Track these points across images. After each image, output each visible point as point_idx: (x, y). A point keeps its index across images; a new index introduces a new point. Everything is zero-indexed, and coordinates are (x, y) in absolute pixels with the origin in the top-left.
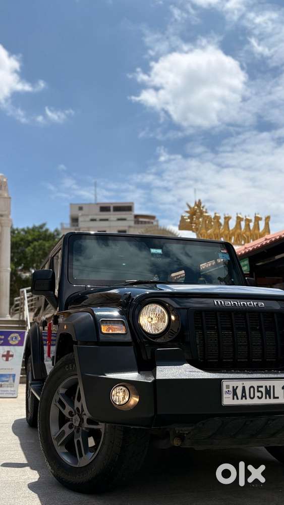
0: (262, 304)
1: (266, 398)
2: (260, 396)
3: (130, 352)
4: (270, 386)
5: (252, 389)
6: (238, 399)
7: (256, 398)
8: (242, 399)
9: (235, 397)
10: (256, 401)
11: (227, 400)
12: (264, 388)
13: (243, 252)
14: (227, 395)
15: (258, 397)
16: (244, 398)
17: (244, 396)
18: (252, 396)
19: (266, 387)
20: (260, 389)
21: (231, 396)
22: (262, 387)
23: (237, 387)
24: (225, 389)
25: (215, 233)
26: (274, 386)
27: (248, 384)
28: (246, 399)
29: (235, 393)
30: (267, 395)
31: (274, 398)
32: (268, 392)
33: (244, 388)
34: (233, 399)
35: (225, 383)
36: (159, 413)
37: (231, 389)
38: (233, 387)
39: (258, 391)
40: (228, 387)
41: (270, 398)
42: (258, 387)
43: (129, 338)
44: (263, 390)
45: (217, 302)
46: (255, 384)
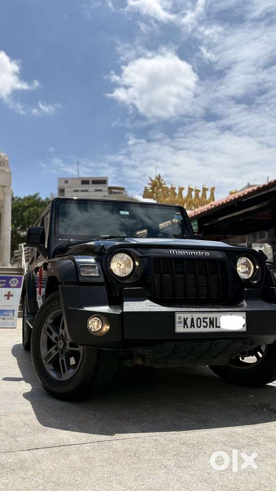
0: (207, 253)
1: (210, 327)
2: (205, 325)
3: (103, 290)
4: (213, 318)
5: (199, 320)
6: (187, 327)
7: (202, 327)
8: (191, 327)
9: (186, 326)
10: (202, 330)
11: (179, 328)
12: (208, 319)
13: (193, 215)
14: (179, 325)
15: (204, 326)
16: (192, 327)
17: (192, 325)
18: (199, 325)
19: (210, 318)
20: (205, 320)
21: (182, 325)
22: (207, 318)
23: (187, 318)
24: (177, 320)
25: (172, 200)
26: (216, 318)
27: (195, 316)
28: (194, 327)
29: (185, 323)
30: (211, 325)
31: (217, 327)
32: (211, 322)
33: (192, 319)
34: (184, 328)
35: (177, 315)
36: (125, 338)
37: (182, 320)
38: (184, 318)
39: (204, 322)
40: (180, 318)
41: (213, 327)
42: (204, 318)
43: (102, 280)
44: (208, 321)
45: (172, 252)
46: (202, 316)
